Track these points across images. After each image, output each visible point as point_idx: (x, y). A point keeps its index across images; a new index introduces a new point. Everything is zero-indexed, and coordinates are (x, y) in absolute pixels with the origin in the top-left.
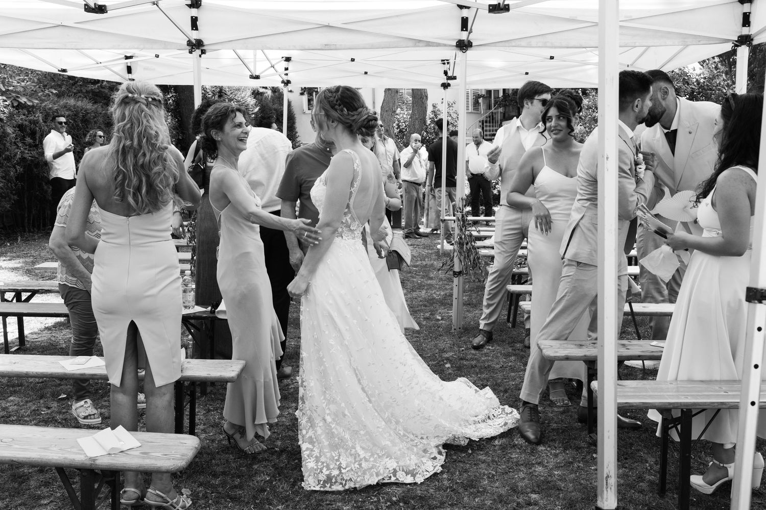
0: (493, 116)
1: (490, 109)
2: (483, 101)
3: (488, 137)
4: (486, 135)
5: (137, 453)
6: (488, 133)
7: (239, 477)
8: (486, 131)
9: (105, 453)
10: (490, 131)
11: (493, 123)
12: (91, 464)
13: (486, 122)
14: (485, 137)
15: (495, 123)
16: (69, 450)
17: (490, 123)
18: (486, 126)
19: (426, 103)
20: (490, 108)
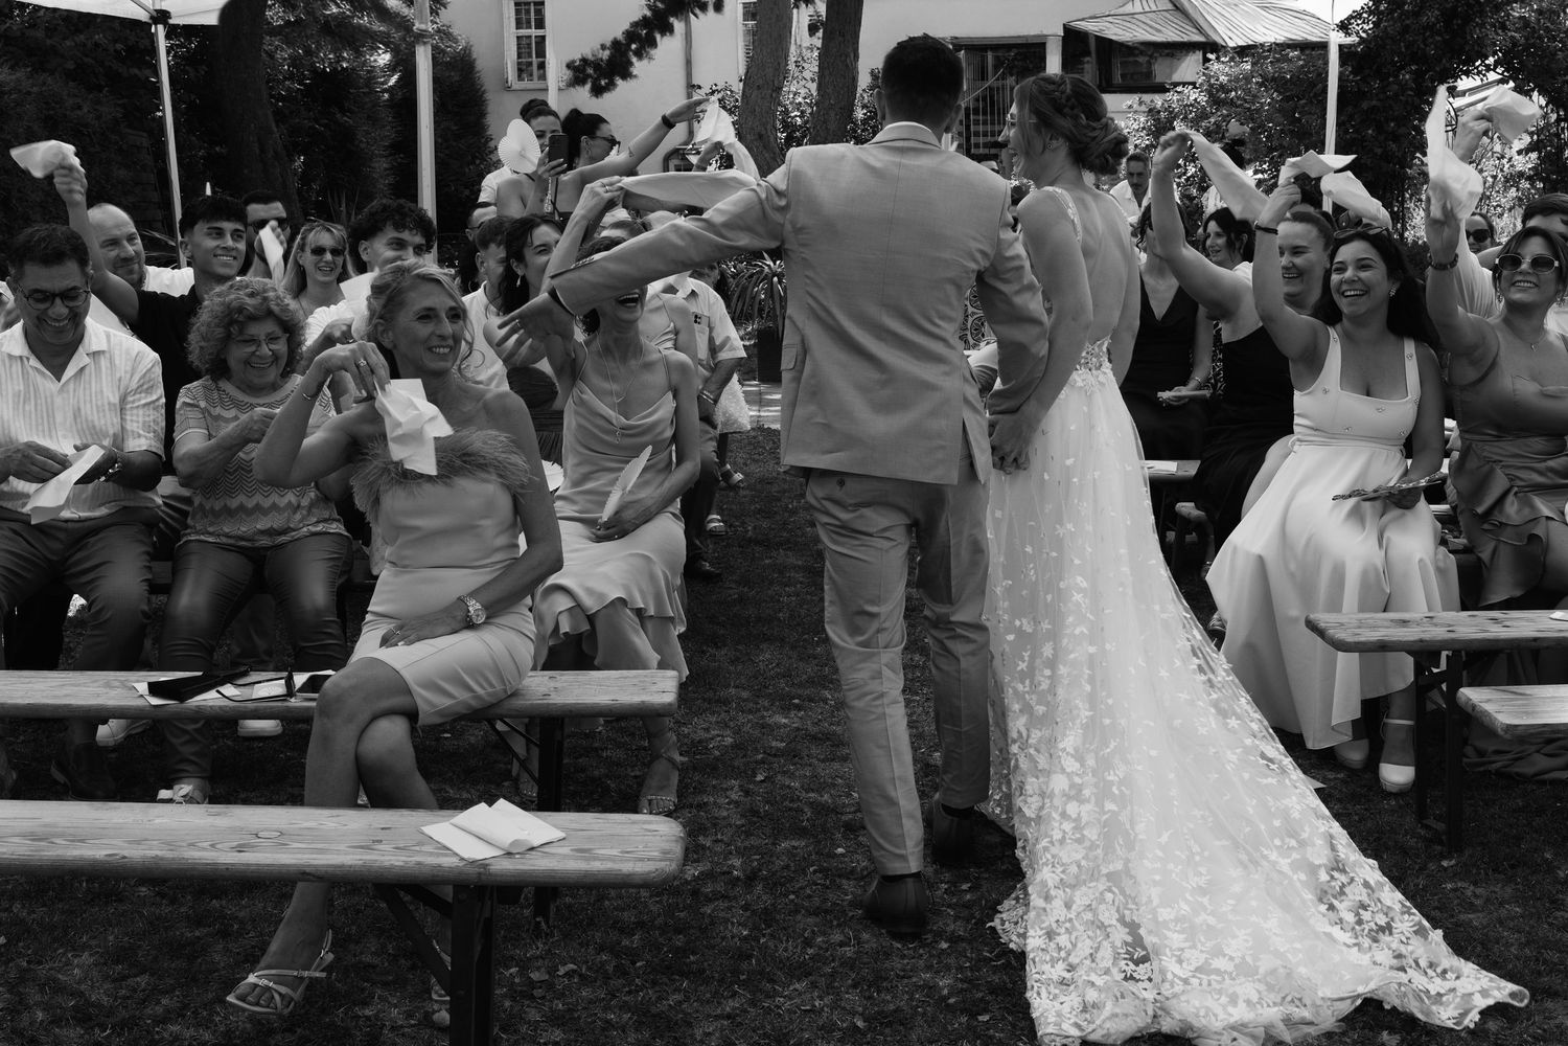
0: (992, 97)
1: (983, 79)
2: (967, 59)
3: (982, 151)
4: (977, 146)
5: (565, 850)
6: (981, 140)
7: (678, 931)
8: (977, 134)
9: (500, 853)
10: (985, 134)
11: (992, 113)
12: (480, 874)
13: (976, 112)
14: (973, 151)
15: (999, 114)
16: (417, 848)
17: (985, 113)
18: (977, 123)
19: (856, 68)
20: (983, 73)
